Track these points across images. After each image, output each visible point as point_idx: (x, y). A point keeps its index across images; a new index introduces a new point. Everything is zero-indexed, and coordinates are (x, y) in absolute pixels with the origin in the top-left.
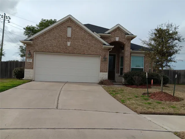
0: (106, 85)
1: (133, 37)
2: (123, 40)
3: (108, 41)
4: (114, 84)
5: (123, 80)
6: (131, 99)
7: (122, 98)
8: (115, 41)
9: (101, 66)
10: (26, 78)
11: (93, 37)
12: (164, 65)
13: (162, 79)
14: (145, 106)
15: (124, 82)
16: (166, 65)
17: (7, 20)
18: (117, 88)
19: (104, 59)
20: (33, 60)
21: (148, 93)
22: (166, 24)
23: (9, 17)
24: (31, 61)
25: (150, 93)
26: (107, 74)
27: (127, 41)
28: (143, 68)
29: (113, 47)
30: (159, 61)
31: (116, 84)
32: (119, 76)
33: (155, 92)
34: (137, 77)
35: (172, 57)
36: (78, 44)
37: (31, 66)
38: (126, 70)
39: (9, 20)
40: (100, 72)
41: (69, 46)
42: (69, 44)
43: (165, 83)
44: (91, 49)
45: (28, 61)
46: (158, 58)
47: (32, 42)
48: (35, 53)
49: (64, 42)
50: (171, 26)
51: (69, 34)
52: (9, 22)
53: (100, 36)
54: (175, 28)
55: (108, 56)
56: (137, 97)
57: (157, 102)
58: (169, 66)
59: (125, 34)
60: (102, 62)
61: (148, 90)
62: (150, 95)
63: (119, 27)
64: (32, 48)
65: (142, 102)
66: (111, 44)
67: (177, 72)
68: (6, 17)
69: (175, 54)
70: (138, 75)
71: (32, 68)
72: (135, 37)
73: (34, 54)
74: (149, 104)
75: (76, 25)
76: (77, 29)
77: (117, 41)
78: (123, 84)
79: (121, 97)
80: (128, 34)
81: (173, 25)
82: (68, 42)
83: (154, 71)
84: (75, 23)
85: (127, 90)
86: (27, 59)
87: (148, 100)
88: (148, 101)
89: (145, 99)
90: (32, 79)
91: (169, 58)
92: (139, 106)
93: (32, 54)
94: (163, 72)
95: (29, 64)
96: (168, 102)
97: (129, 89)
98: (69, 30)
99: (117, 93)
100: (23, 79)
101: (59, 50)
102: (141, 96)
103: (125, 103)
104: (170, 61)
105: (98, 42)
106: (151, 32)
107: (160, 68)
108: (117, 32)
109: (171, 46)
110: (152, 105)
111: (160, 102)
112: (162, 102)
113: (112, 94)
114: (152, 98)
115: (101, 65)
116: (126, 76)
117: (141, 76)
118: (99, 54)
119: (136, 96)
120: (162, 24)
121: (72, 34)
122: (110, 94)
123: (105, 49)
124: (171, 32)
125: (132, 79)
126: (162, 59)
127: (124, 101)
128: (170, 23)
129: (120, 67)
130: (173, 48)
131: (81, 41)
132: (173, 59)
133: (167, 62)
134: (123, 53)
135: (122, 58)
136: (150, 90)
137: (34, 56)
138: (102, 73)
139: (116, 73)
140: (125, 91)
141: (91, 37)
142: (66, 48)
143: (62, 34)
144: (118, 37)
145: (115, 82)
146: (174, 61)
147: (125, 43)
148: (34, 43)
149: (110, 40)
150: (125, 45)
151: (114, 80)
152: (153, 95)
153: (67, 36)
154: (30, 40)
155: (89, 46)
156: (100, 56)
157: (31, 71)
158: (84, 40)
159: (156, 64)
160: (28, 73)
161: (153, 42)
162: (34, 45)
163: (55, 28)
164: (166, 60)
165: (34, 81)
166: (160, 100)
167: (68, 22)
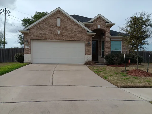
0: (91, 65)
1: (112, 25)
2: (104, 27)
3: (91, 29)
4: (97, 65)
5: (105, 61)
6: (112, 75)
9: (86, 50)
10: (26, 62)
11: (79, 26)
13: (137, 59)
14: (124, 81)
16: (140, 48)
18: (100, 68)
19: (88, 44)
20: (30, 47)
21: (126, 71)
22: (140, 12)
23: (9, 11)
26: (91, 56)
27: (107, 28)
28: (121, 50)
29: (95, 33)
30: (135, 44)
32: (101, 58)
33: (132, 69)
34: (116, 58)
35: (145, 40)
36: (67, 32)
38: (107, 53)
40: (86, 55)
41: (59, 34)
42: (59, 32)
43: (139, 62)
44: (77, 36)
45: (26, 48)
46: (133, 42)
47: (28, 31)
48: (31, 40)
49: (54, 31)
50: (144, 14)
51: (59, 24)
53: (84, 25)
54: (148, 16)
55: (91, 42)
56: (117, 74)
57: (134, 78)
58: (143, 48)
59: (106, 22)
61: (126, 68)
62: (128, 72)
63: (100, 16)
64: (29, 36)
65: (122, 78)
66: (94, 31)
69: (148, 38)
70: (117, 57)
71: (30, 53)
72: (114, 25)
74: (127, 79)
75: (64, 16)
77: (98, 29)
78: (105, 64)
79: (104, 75)
80: (108, 23)
81: (145, 13)
82: (58, 30)
83: (130, 52)
86: (25, 46)
87: (126, 76)
88: (127, 77)
89: (124, 76)
90: (30, 62)
91: (143, 41)
92: (119, 81)
93: (29, 41)
94: (138, 53)
95: (27, 50)
96: (143, 77)
97: (110, 68)
98: (59, 20)
99: (101, 72)
100: (23, 62)
101: (51, 38)
102: (120, 73)
103: (107, 79)
104: (144, 43)
105: (83, 30)
106: (127, 20)
107: (136, 50)
108: (99, 20)
109: (145, 31)
110: (130, 80)
111: (136, 77)
112: (138, 77)
113: (96, 73)
114: (130, 75)
116: (107, 58)
117: (119, 57)
118: (84, 40)
120: (137, 13)
121: (61, 24)
122: (94, 72)
123: (89, 36)
124: (144, 19)
125: (112, 59)
126: (137, 43)
127: (106, 77)
128: (143, 12)
129: (102, 50)
130: (146, 33)
131: (69, 29)
133: (141, 44)
134: (104, 39)
135: (104, 43)
136: (128, 68)
137: (31, 43)
138: (87, 56)
139: (99, 55)
140: (107, 70)
141: (77, 26)
142: (57, 36)
143: (53, 24)
144: (100, 25)
145: (98, 63)
146: (147, 44)
147: (105, 30)
148: (31, 33)
149: (93, 27)
150: (105, 31)
151: (97, 61)
152: (131, 72)
153: (57, 26)
154: (26, 30)
155: (75, 34)
156: (84, 42)
157: (29, 55)
158: (71, 29)
159: (132, 47)
160: (27, 58)
161: (129, 29)
162: (31, 34)
163: (47, 19)
164: (140, 43)
165: (32, 63)
166: (137, 75)
167: (58, 14)
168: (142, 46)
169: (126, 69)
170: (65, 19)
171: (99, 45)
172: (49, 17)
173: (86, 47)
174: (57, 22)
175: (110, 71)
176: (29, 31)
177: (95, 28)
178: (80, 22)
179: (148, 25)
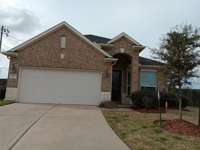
1: (141, 49)
2: (129, 51)
3: (111, 53)
4: (118, 107)
5: (131, 102)
6: (135, 130)
7: (123, 130)
8: (119, 52)
9: (102, 84)
10: (8, 99)
11: (92, 48)
12: (182, 81)
13: (180, 101)
14: (157, 144)
15: (132, 104)
16: (185, 82)
17: (5, 33)
18: (121, 114)
19: (106, 75)
20: (17, 77)
21: (161, 121)
22: (183, 25)
23: (7, 30)
24: (15, 78)
25: (165, 121)
26: (109, 94)
27: (135, 53)
28: (156, 86)
29: (117, 59)
30: (175, 77)
31: (121, 107)
32: (126, 96)
33: (172, 119)
34: (147, 98)
35: (193, 70)
36: (74, 56)
37: (15, 84)
38: (134, 89)
39: (8, 33)
40: (102, 91)
41: (62, 59)
42: (62, 56)
43: (184, 106)
44: (90, 63)
45: (12, 78)
46: (173, 72)
48: (20, 67)
49: (56, 54)
50: (190, 27)
51: (63, 45)
52: (7, 36)
53: (101, 47)
54: (196, 32)
55: (111, 72)
56: (144, 127)
57: (174, 137)
58: (190, 83)
59: (132, 44)
60: (103, 78)
61: (160, 115)
62: (164, 123)
63: (124, 36)
64: (17, 61)
65: (152, 136)
66: (115, 56)
67: (197, 91)
68: (4, 30)
69: (198, 66)
70: (149, 96)
71: (16, 87)
72: (144, 48)
73: (19, 69)
74: (162, 140)
75: (72, 34)
76: (73, 39)
77: (122, 53)
78: (131, 106)
79: (122, 128)
80: (136, 45)
81: (192, 27)
82: (62, 53)
83: (168, 90)
84: (71, 32)
85: (133, 116)
86: (10, 75)
87: (161, 132)
88: (162, 136)
89: (157, 132)
90: (14, 100)
91: (189, 71)
92: (146, 145)
93: (17, 69)
94: (180, 92)
95: (13, 82)
98: (64, 40)
99: (119, 121)
100: (4, 100)
101: (50, 64)
102: (151, 127)
103: (125, 138)
104: (191, 75)
105: (99, 54)
106: (163, 38)
107: (177, 87)
108: (123, 42)
109: (191, 56)
110: (167, 142)
111: (179, 136)
112: (183, 137)
113: (110, 123)
114: (167, 130)
115: (102, 82)
116: (134, 97)
117: (152, 97)
118: (99, 69)
119: (144, 125)
120: (177, 26)
121: (66, 45)
122: (108, 122)
123: (107, 63)
124: (190, 36)
125: (141, 101)
126: (179, 74)
127: (124, 134)
128: (188, 25)
129: (127, 85)
130: (194, 57)
131: (77, 52)
132: (195, 73)
133: (186, 77)
134: (130, 68)
135: (130, 74)
136: (164, 116)
137: (20, 71)
138: (103, 93)
139: (123, 93)
140: (130, 118)
141: (90, 48)
142: (59, 62)
143: (54, 44)
144: (124, 48)
145: (122, 104)
146: (196, 76)
147: (132, 55)
148: (20, 56)
149: (114, 51)
150: (132, 57)
151: (121, 101)
152: (169, 125)
153: (60, 47)
154: (14, 52)
155: (87, 59)
156: (101, 72)
157: (15, 89)
158: (81, 52)
159: (171, 80)
160: (10, 93)
161: (165, 51)
162: (20, 58)
163: (47, 37)
164: (185, 74)
165: (18, 102)
166: (180, 132)
167: (63, 30)
168: (187, 79)
169: (161, 118)
170: (72, 38)
171: (123, 78)
172: (49, 35)
173: (102, 80)
174: (60, 42)
175: (135, 121)
176: (18, 53)
177: (117, 52)
178: (94, 42)
179: (197, 44)
